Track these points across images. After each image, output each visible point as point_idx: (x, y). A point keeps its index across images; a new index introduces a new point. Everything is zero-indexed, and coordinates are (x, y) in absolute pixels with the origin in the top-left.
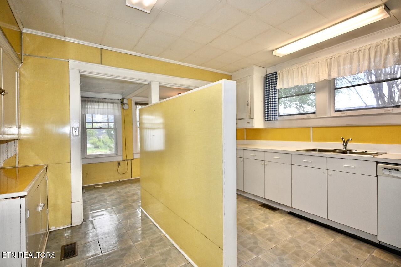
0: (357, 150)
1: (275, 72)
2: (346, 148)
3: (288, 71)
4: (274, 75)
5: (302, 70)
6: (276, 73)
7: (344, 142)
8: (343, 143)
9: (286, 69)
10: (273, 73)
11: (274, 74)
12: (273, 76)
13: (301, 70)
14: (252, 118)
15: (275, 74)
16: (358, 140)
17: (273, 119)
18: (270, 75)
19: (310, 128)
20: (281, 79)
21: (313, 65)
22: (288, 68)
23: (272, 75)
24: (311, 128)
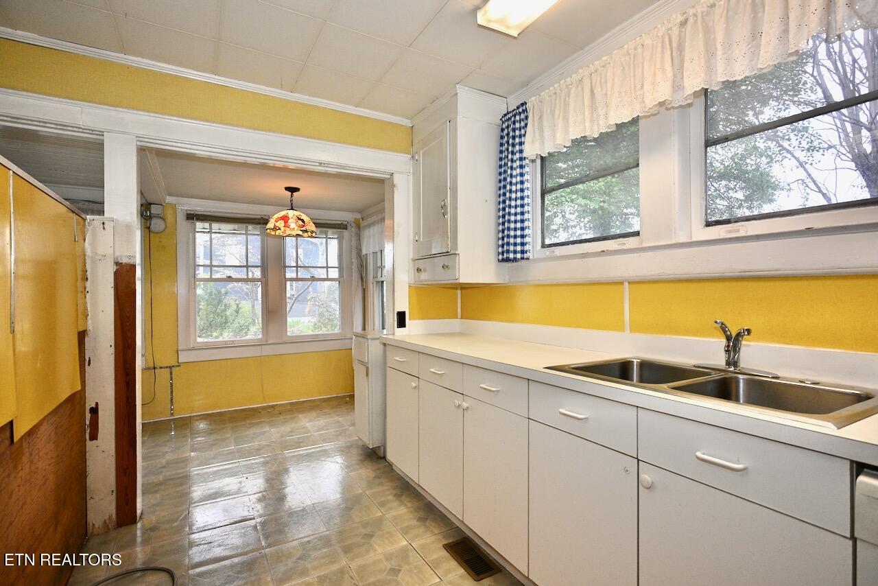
0: (780, 374)
1: (522, 105)
2: (735, 364)
3: (555, 93)
4: (520, 113)
5: (593, 84)
6: (524, 107)
7: (729, 338)
8: (724, 341)
9: (551, 89)
10: (518, 108)
11: (521, 110)
12: (518, 118)
13: (591, 83)
14: (454, 252)
15: (523, 111)
16: (784, 336)
17: (519, 256)
18: (511, 115)
19: (621, 283)
20: (536, 124)
21: (627, 58)
22: (555, 86)
23: (515, 116)
24: (626, 284)
